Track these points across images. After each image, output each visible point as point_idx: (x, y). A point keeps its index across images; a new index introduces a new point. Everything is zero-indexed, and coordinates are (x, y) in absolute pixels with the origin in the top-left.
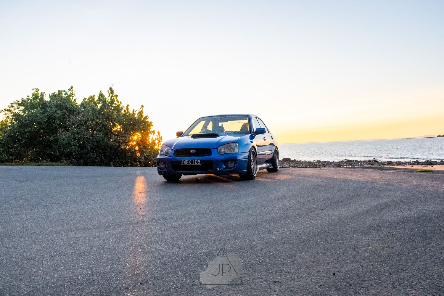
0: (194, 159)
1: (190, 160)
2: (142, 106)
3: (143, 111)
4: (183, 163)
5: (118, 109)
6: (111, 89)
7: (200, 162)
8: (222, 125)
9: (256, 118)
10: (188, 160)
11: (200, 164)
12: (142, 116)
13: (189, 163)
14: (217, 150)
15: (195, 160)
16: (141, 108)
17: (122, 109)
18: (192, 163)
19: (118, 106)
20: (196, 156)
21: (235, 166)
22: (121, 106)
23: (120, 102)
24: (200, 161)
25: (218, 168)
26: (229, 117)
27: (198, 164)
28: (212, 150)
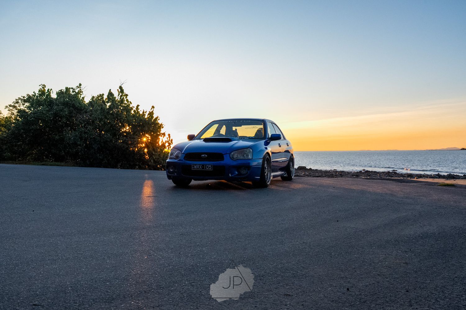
0: (205, 164)
1: (201, 165)
2: (153, 107)
3: (153, 112)
4: (194, 168)
5: (128, 109)
6: (121, 87)
8: (236, 129)
9: (272, 123)
10: (199, 165)
11: (212, 169)
12: (152, 117)
13: (199, 168)
17: (132, 109)
19: (128, 106)
20: (208, 161)
21: (247, 172)
22: (131, 106)
23: (130, 102)
24: (212, 166)
25: (230, 174)
26: (243, 122)
27: (209, 169)
28: (224, 155)
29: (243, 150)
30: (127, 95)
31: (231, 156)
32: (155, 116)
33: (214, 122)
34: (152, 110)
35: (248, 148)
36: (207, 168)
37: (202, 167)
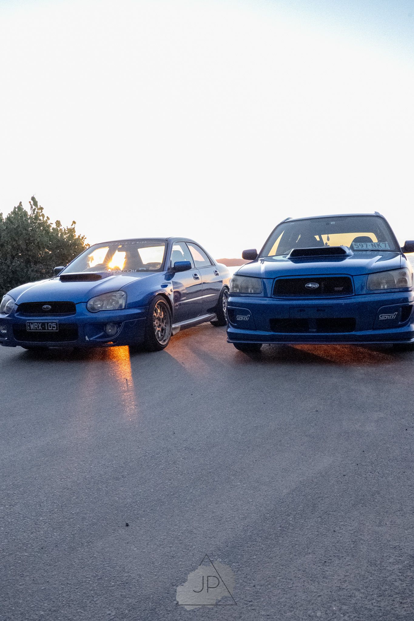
0: (46, 321)
1: (40, 323)
2: (74, 222)
3: (75, 229)
4: (30, 328)
5: (45, 226)
6: (33, 199)
7: (57, 327)
10: (37, 323)
11: (57, 330)
12: (73, 236)
13: (38, 328)
14: (87, 303)
15: (48, 323)
16: (72, 225)
17: (49, 226)
18: (44, 329)
19: (46, 222)
20: (51, 315)
21: (117, 331)
22: (49, 222)
23: (47, 217)
24: (56, 325)
25: (86, 337)
26: (136, 244)
27: (52, 330)
28: (77, 306)
29: (109, 294)
30: (41, 209)
31: (88, 306)
32: (77, 234)
33: (94, 246)
34: (73, 226)
35: (119, 291)
36: (50, 328)
37: (41, 326)
